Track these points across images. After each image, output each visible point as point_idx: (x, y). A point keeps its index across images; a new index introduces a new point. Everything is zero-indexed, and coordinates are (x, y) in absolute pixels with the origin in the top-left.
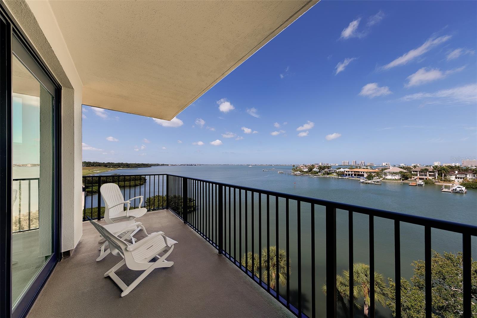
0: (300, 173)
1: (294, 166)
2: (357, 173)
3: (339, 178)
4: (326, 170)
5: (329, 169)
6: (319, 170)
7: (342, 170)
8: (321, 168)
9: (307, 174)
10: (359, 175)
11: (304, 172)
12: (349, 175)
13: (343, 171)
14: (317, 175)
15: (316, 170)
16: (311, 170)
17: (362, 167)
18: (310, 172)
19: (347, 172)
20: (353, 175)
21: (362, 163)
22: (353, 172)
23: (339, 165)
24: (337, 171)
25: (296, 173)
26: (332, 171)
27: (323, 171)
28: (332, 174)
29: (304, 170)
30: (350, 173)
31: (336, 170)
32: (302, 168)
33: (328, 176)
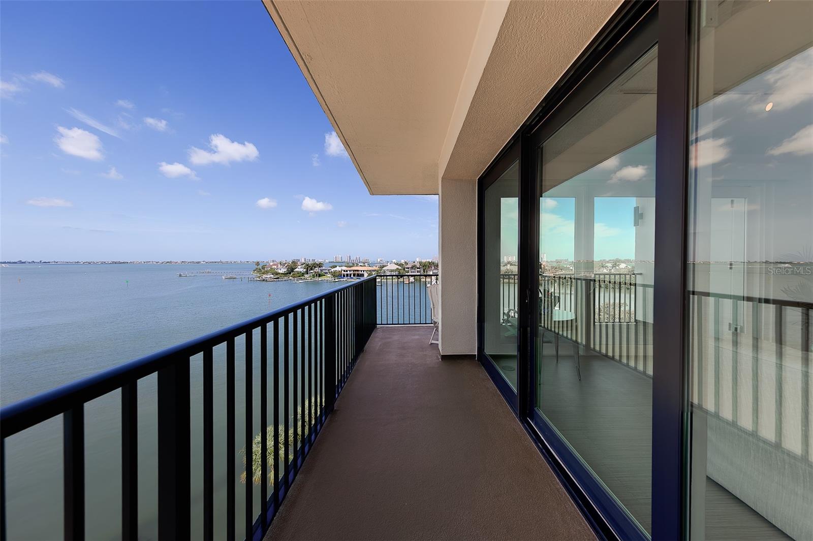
0: (272, 276)
1: (258, 264)
2: (356, 273)
3: (337, 280)
4: (317, 270)
5: (321, 268)
6: (305, 270)
7: (338, 269)
8: (309, 267)
9: (286, 278)
10: (358, 275)
11: (279, 274)
12: (347, 275)
13: (340, 270)
14: (303, 277)
15: (301, 270)
16: (291, 270)
17: (360, 264)
18: (290, 273)
19: (344, 271)
20: (352, 276)
21: (357, 258)
22: (352, 272)
23: (329, 262)
24: (332, 270)
25: (264, 276)
26: (324, 271)
27: (311, 271)
28: (324, 276)
29: (279, 271)
30: (348, 272)
31: (330, 268)
32: (276, 267)
33: (320, 279)
